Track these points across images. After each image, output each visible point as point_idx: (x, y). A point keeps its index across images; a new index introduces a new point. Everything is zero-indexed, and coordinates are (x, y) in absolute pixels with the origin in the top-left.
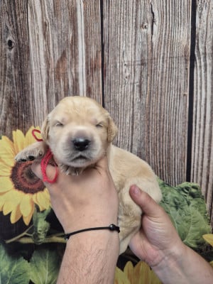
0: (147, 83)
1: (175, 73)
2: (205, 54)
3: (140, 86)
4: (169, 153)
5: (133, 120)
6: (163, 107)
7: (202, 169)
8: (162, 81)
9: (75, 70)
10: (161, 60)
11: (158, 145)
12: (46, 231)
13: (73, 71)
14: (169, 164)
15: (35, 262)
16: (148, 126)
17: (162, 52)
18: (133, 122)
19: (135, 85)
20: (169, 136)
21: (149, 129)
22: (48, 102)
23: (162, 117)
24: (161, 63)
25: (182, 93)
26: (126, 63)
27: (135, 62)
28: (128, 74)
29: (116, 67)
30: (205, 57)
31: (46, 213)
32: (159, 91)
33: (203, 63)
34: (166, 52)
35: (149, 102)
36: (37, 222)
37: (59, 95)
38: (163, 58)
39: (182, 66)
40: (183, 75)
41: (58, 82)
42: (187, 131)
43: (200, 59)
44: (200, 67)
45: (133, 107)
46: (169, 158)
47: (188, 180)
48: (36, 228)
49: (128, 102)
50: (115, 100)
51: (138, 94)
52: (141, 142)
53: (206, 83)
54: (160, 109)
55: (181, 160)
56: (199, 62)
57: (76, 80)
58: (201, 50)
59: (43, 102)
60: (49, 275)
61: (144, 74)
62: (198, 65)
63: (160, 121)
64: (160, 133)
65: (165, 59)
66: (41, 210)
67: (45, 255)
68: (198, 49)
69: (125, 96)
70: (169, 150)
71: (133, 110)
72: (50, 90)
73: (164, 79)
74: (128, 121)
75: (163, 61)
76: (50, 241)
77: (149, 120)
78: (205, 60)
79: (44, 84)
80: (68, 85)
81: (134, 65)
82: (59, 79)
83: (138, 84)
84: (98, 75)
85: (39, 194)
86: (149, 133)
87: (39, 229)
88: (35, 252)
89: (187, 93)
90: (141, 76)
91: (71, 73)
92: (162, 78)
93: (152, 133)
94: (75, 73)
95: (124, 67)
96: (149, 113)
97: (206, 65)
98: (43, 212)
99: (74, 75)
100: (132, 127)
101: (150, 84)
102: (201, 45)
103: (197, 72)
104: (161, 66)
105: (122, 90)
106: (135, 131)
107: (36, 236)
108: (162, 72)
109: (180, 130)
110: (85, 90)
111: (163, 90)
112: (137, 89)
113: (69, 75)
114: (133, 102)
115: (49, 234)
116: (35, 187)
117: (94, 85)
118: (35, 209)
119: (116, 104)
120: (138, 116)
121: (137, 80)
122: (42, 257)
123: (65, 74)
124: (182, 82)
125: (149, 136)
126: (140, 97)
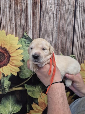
0: (59, 14)
1: (70, 11)
2: (79, 6)
3: (56, 15)
4: (66, 44)
5: (53, 30)
6: (65, 25)
7: (76, 50)
8: (65, 14)
9: (26, 1)
10: (65, 5)
11: (62, 41)
12: (9, 86)
13: (25, 2)
14: (66, 48)
15: (3, 103)
16: (59, 33)
17: (65, 2)
18: (53, 31)
19: (54, 14)
20: (66, 37)
21: (59, 34)
22: (10, 17)
23: (64, 29)
24: (65, 6)
25: (72, 20)
26: (51, 3)
27: (54, 3)
28: (51, 9)
29: (46, 4)
30: (79, 7)
31: (9, 77)
32: (64, 18)
33: (79, 9)
34: (67, 2)
35: (60, 22)
36: (3, 82)
37: (17, 14)
38: (66, 4)
39: (72, 9)
40: (72, 13)
41: (16, 6)
42: (72, 35)
43: (78, 7)
44: (78, 10)
45: (53, 24)
46: (66, 46)
47: (72, 54)
48: (4, 85)
49: (51, 21)
50: (45, 20)
51: (55, 18)
52: (56, 39)
53: (79, 17)
54: (64, 26)
55: (70, 46)
56: (77, 9)
57: (26, 7)
58: (78, 4)
59: (7, 16)
60: (11, 107)
61: (58, 10)
62: (77, 10)
63: (63, 31)
64: (63, 36)
65: (66, 5)
66: (6, 75)
67: (9, 98)
68: (77, 3)
69: (50, 18)
70: (66, 43)
71: (53, 25)
72: (11, 10)
73: (66, 13)
74: (51, 30)
75: (66, 6)
76: (11, 91)
77: (59, 30)
78: (79, 8)
79: (8, 6)
80: (22, 9)
81: (54, 5)
82: (17, 5)
83: (55, 14)
84: (38, 6)
85: (4, 67)
86: (59, 35)
87: (5, 86)
88: (3, 98)
89: (73, 20)
90: (57, 10)
91: (24, 3)
92: (65, 13)
93: (60, 35)
94: (26, 3)
95: (50, 5)
96: (60, 27)
97: (79, 10)
98: (7, 76)
99: (25, 4)
100: (53, 33)
101: (60, 15)
102: (78, 2)
103: (77, 12)
104: (65, 7)
105: (49, 16)
106: (54, 35)
107: (4, 90)
108: (65, 10)
109: (70, 35)
110: (31, 13)
111: (65, 18)
112: (55, 16)
113: (23, 4)
114: (53, 22)
115: (10, 87)
116: (2, 64)
117: (36, 11)
118: (2, 75)
119: (46, 22)
120: (55, 28)
121: (55, 12)
122: (7, 100)
123: (20, 3)
124: (72, 15)
125: (59, 37)
126: (56, 20)
